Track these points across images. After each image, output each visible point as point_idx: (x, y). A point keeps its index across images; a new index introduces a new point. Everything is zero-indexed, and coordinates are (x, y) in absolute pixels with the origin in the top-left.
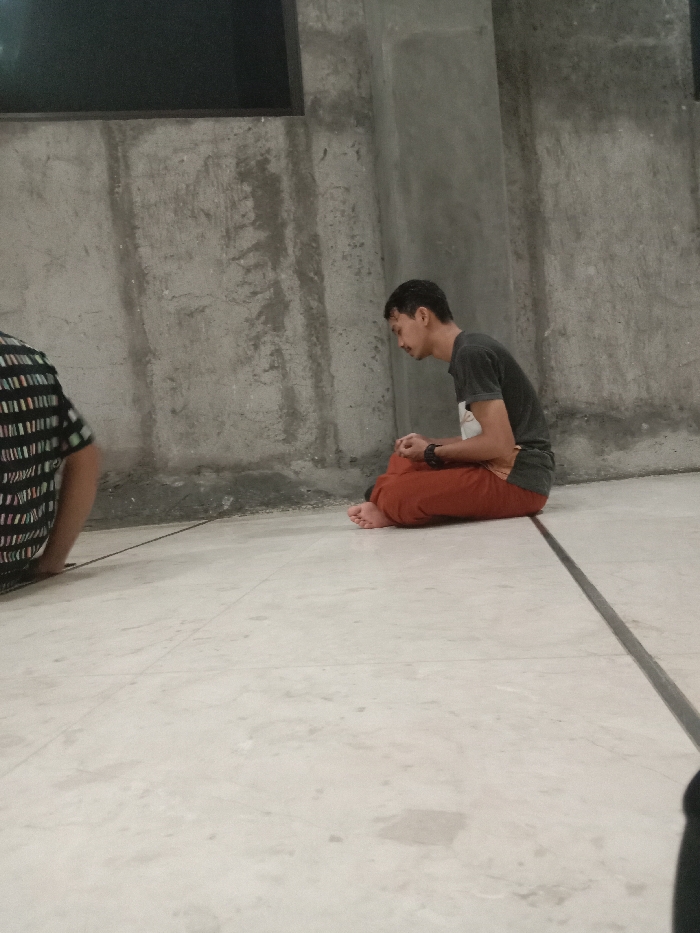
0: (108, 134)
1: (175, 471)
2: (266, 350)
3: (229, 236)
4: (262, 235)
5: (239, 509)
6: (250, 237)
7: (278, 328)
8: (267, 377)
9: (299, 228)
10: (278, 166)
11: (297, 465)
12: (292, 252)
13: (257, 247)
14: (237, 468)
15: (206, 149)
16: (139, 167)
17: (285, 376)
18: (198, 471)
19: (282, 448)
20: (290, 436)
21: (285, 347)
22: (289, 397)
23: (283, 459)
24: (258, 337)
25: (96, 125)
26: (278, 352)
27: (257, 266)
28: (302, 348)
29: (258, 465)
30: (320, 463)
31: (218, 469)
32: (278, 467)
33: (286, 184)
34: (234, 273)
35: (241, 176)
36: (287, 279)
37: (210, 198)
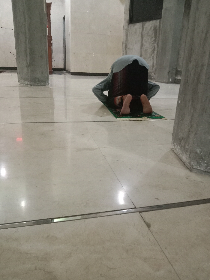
2: (152, 56)
3: (151, 39)
6: (153, 39)
7: (154, 53)
9: (158, 37)
10: (158, 28)
12: (157, 41)
13: (154, 40)
15: (151, 26)
16: (145, 29)
17: (153, 60)
21: (154, 56)
22: (153, 63)
24: (152, 54)
26: (153, 56)
27: (153, 43)
28: (156, 56)
33: (158, 30)
34: (151, 44)
35: (154, 29)
36: (156, 45)
37: (150, 33)
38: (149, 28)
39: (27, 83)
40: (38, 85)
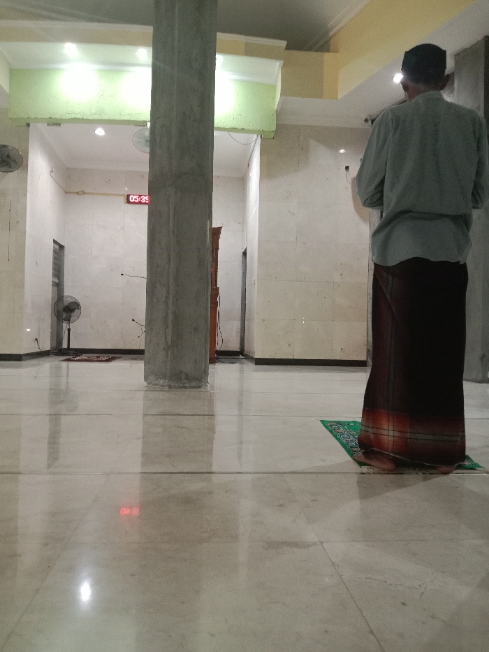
39: (161, 382)
40: (185, 387)
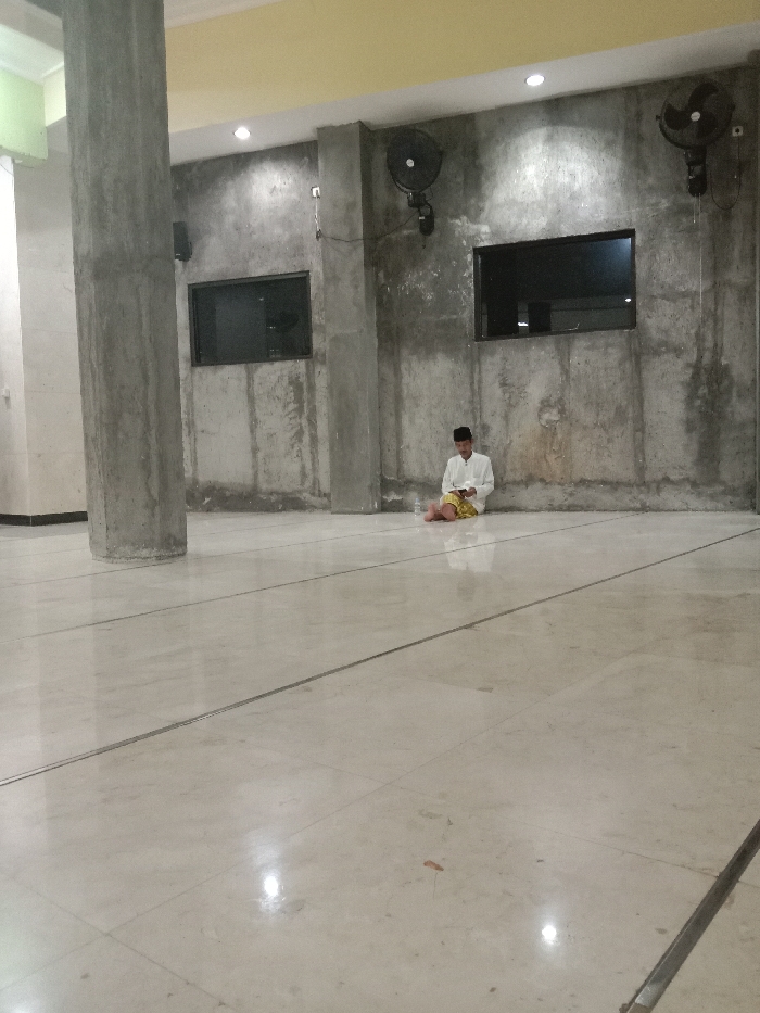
0: (247, 369)
1: (264, 493)
2: (296, 449)
3: (285, 407)
4: (296, 406)
5: (284, 510)
6: (292, 406)
7: (300, 441)
8: (295, 460)
9: (309, 403)
10: (303, 379)
11: (305, 494)
12: (306, 412)
13: (295, 410)
14: (284, 493)
15: (279, 373)
16: (257, 381)
17: (302, 460)
18: (271, 493)
19: (299, 487)
20: (302, 483)
21: (303, 450)
22: (303, 467)
23: (300, 492)
24: (294, 444)
25: (243, 365)
26: (300, 450)
27: (295, 418)
28: (308, 449)
29: (291, 493)
30: (313, 494)
31: (277, 493)
32: (298, 495)
33: (305, 386)
34: (287, 420)
35: (290, 383)
36: (304, 422)
37: (280, 392)
38: (274, 378)
